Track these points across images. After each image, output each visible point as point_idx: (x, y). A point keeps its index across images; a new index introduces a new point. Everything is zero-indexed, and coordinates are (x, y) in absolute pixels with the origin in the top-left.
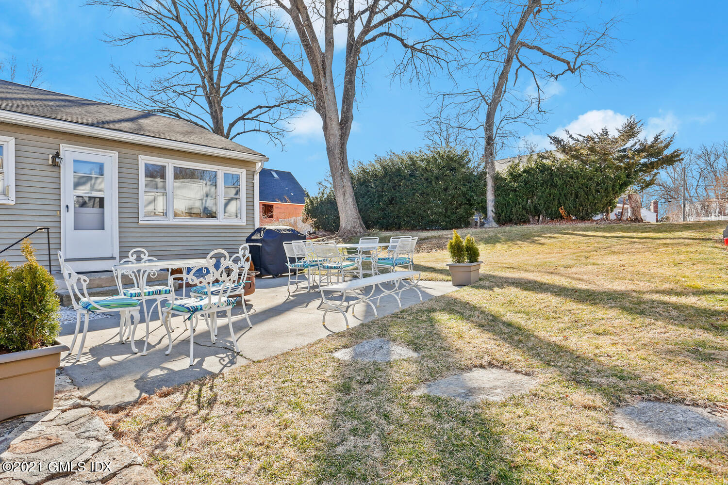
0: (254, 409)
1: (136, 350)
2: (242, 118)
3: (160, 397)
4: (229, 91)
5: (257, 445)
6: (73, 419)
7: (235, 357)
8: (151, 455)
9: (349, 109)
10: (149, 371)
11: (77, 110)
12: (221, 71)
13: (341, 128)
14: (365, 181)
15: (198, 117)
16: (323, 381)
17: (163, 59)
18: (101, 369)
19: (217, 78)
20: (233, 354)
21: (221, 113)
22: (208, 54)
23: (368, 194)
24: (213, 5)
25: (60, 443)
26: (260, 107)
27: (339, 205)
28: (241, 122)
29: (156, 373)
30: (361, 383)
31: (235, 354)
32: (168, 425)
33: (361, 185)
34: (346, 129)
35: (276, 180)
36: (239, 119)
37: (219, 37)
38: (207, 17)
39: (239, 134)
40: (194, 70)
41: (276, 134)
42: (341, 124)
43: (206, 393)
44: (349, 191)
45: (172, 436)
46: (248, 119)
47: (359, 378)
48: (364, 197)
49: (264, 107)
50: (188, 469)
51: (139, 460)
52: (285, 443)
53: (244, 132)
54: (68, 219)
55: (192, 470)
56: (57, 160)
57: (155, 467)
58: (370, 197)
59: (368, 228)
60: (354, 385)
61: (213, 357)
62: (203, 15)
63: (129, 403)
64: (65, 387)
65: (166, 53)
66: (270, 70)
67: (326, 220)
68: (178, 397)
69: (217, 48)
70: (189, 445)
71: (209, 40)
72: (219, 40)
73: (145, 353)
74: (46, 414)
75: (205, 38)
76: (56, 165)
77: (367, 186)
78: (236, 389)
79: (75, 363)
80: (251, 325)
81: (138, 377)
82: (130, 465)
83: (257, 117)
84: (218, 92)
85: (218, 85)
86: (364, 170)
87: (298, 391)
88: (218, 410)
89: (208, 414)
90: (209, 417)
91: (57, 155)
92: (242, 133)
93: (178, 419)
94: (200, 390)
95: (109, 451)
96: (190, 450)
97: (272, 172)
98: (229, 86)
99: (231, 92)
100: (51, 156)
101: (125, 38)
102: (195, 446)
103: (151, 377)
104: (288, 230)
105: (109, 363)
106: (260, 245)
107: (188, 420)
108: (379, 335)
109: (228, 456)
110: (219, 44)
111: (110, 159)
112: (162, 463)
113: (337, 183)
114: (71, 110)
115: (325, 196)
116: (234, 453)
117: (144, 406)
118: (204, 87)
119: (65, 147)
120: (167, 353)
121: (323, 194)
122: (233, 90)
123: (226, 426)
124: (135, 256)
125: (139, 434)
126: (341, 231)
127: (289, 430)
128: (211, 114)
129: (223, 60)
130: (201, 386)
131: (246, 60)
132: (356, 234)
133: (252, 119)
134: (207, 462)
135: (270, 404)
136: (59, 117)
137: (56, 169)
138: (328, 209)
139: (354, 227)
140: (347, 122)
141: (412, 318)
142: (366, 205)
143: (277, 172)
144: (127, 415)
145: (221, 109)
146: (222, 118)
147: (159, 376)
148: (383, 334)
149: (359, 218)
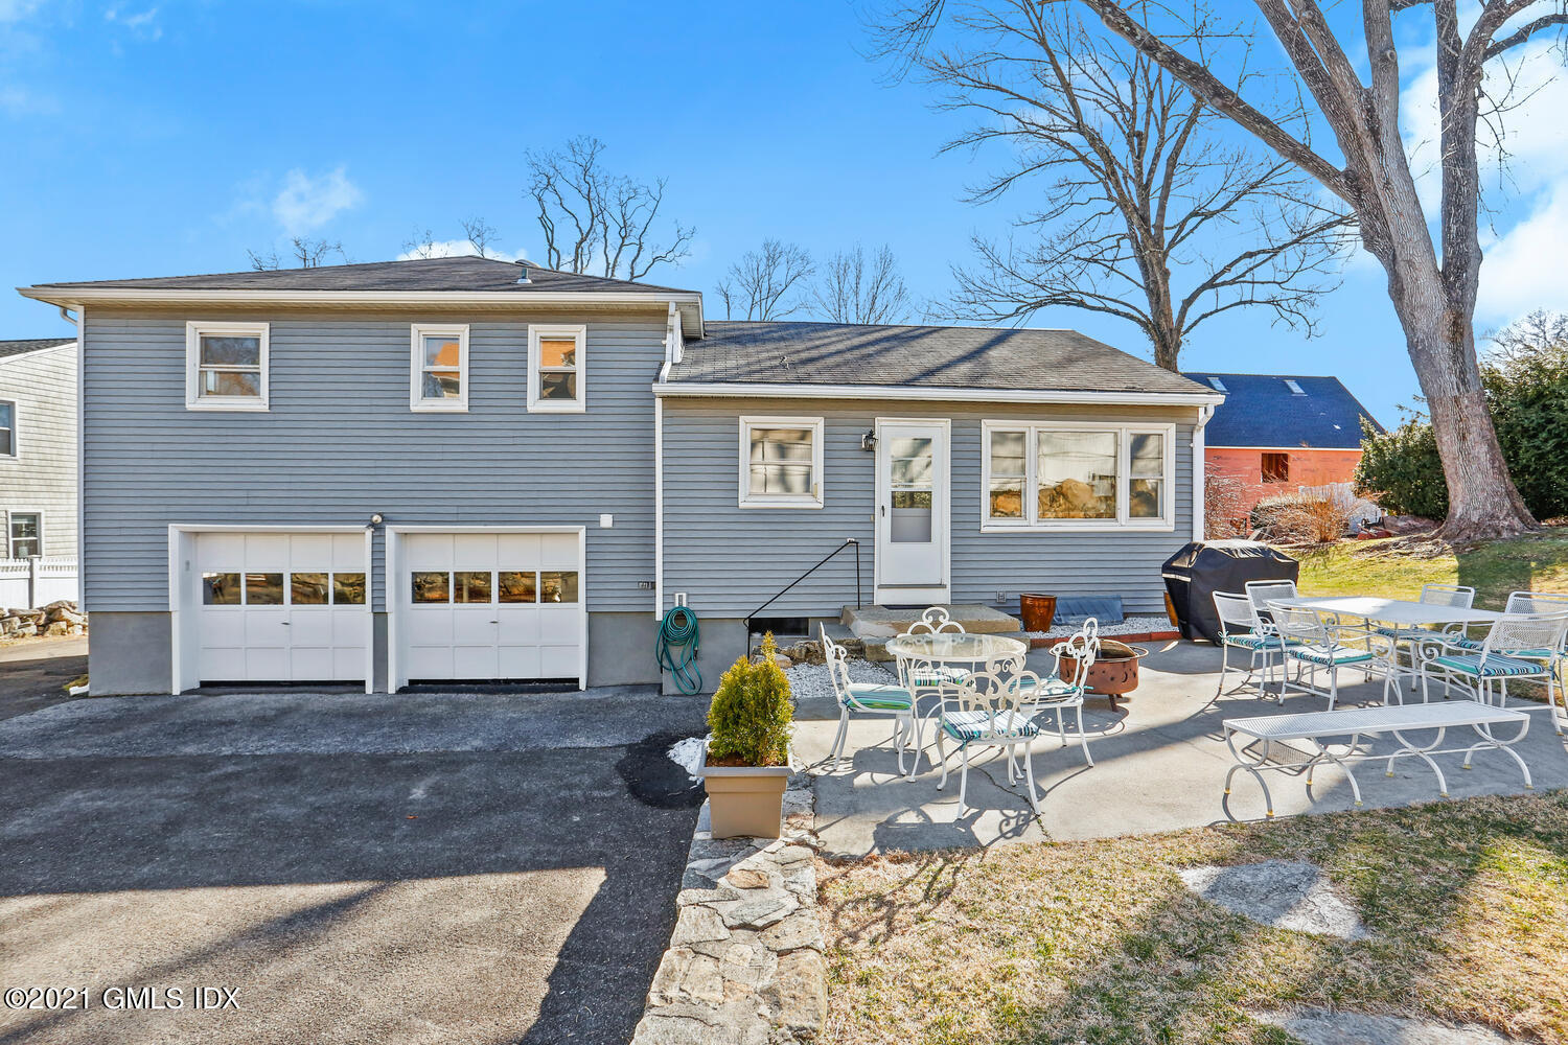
0: (986, 930)
1: (904, 772)
2: (1211, 284)
3: (891, 861)
4: (1182, 234)
5: (953, 988)
6: (790, 861)
7: (1027, 822)
8: (838, 943)
9: (1467, 234)
10: (902, 813)
11: (897, 355)
12: (1164, 198)
13: (1448, 288)
14: (1540, 395)
15: (1118, 302)
16: (1117, 921)
17: (1061, 202)
18: (853, 790)
19: (1158, 215)
20: (1030, 814)
21: (1165, 281)
22: (1140, 174)
23: (1550, 427)
24: (1146, 76)
25: (766, 888)
26: (1250, 255)
27: (1446, 462)
28: (1210, 292)
29: (909, 818)
30: (1179, 952)
31: (1032, 817)
32: (876, 909)
33: (1528, 404)
34: (1462, 287)
35: (1298, 398)
36: (1204, 288)
37: (1161, 131)
38: (1135, 103)
39: (1205, 316)
40: (1113, 209)
41: (1292, 302)
42: (1444, 275)
43: (945, 878)
44: (1480, 429)
45: (873, 928)
46: (1224, 284)
47: (1181, 941)
48: (1535, 436)
49: (1259, 252)
50: (863, 981)
51: (821, 945)
52: (988, 1002)
53: (1217, 311)
54: (883, 526)
55: (867, 983)
56: (871, 442)
57: (833, 961)
58: (1558, 436)
59: (1540, 515)
60: (1162, 950)
61: (998, 812)
62: (1127, 101)
63: (853, 857)
64: (802, 808)
65: (1065, 190)
66: (1273, 170)
67: (1416, 493)
68: (909, 869)
69: (1157, 156)
70: (881, 948)
71: (1140, 144)
72: (1162, 138)
73: (912, 778)
74: (772, 843)
75: (1130, 143)
76: (870, 449)
77: (1545, 408)
78: (985, 885)
79: (831, 772)
80: (1091, 763)
81: (883, 819)
82: (808, 947)
83: (1243, 275)
84: (1158, 242)
85: (1160, 228)
86: (1539, 367)
87: (1065, 923)
88: (944, 911)
89: (929, 912)
90: (927, 917)
91: (870, 436)
92: (1211, 313)
93: (891, 904)
94: (941, 870)
95: (800, 919)
96: (880, 956)
97: (1289, 382)
98: (1182, 225)
99: (1188, 234)
100: (864, 436)
101: (996, 185)
102: (887, 954)
103: (900, 824)
104: (1254, 551)
105: (867, 783)
106: (1188, 580)
107: (901, 910)
108: (1311, 857)
109: (912, 987)
110: (1161, 145)
111: (940, 430)
112: (842, 959)
113: (1440, 411)
114: (891, 357)
115: (1417, 437)
116: (920, 985)
117: (869, 869)
118: (1133, 238)
119: (882, 421)
120: (939, 787)
121: (1410, 430)
122: (1192, 231)
123: (938, 940)
124: (931, 618)
125: (841, 909)
126: (1451, 526)
127: (1006, 986)
128: (1147, 289)
129: (1169, 176)
130: (947, 861)
131: (1219, 161)
132: (1499, 533)
133: (1233, 282)
134: (887, 982)
135: (1011, 931)
136: (875, 379)
137: (870, 455)
138: (1424, 466)
139: (1492, 517)
140: (1462, 268)
141: (1430, 835)
142: (1541, 457)
143: (1299, 380)
144: (845, 875)
145: (1166, 274)
146: (1167, 292)
147: (909, 824)
148: (1320, 857)
149: (1509, 494)
